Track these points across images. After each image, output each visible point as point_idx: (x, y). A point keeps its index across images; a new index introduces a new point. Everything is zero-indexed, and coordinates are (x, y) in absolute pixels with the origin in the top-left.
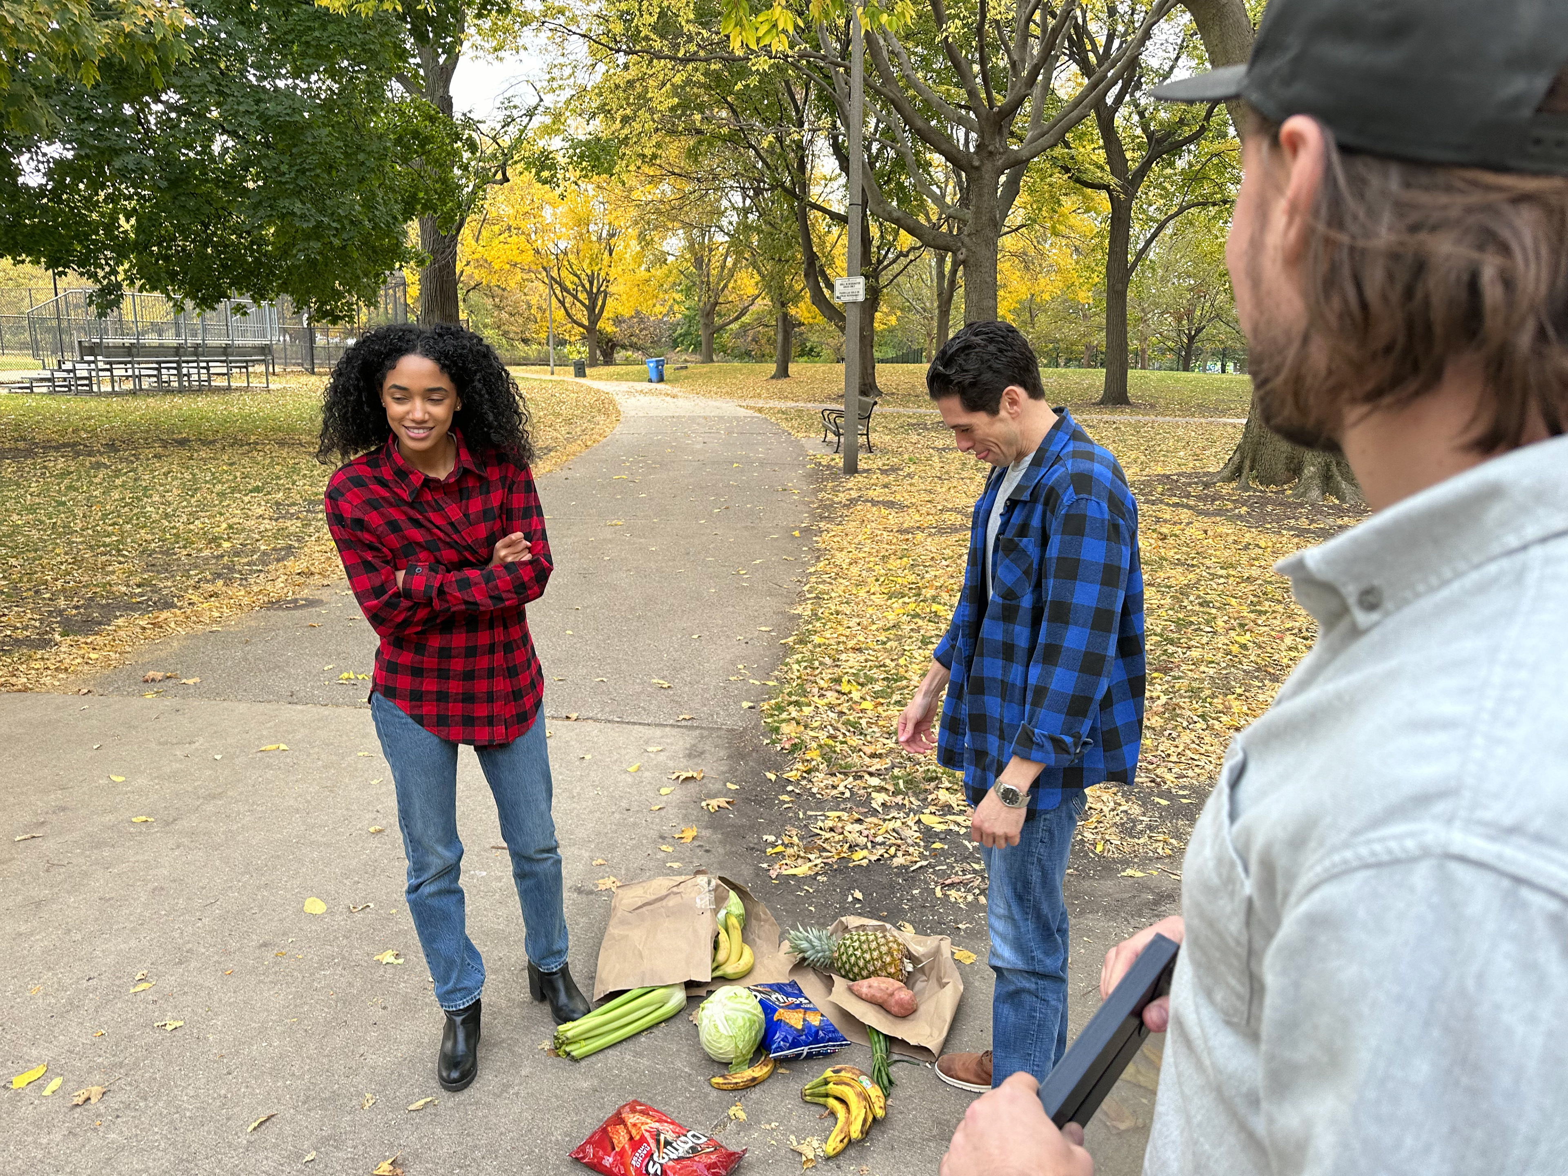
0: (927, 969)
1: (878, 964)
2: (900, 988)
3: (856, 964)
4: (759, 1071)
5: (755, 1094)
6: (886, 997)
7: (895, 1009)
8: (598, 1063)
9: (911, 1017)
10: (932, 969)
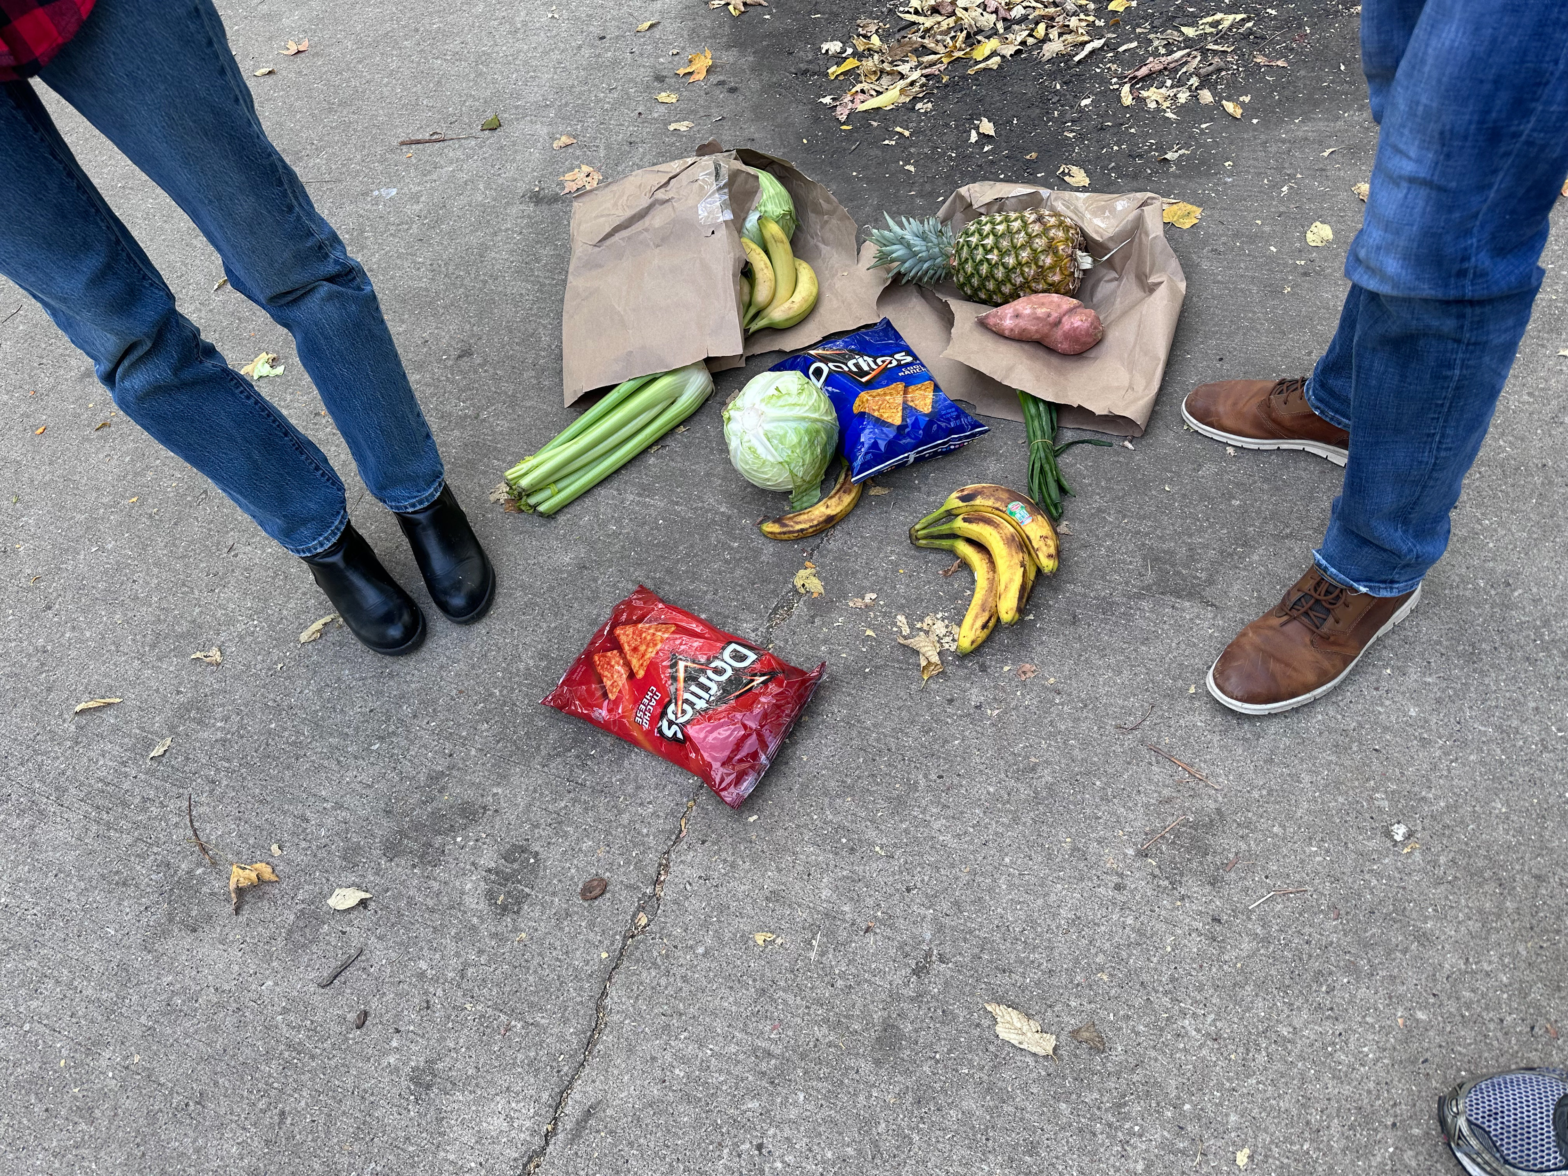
0: (1117, 261)
1: (1030, 271)
2: (1071, 311)
3: (991, 276)
4: (834, 506)
5: (835, 542)
6: (1046, 329)
7: (1064, 346)
8: (584, 514)
9: (1093, 354)
10: (1127, 257)
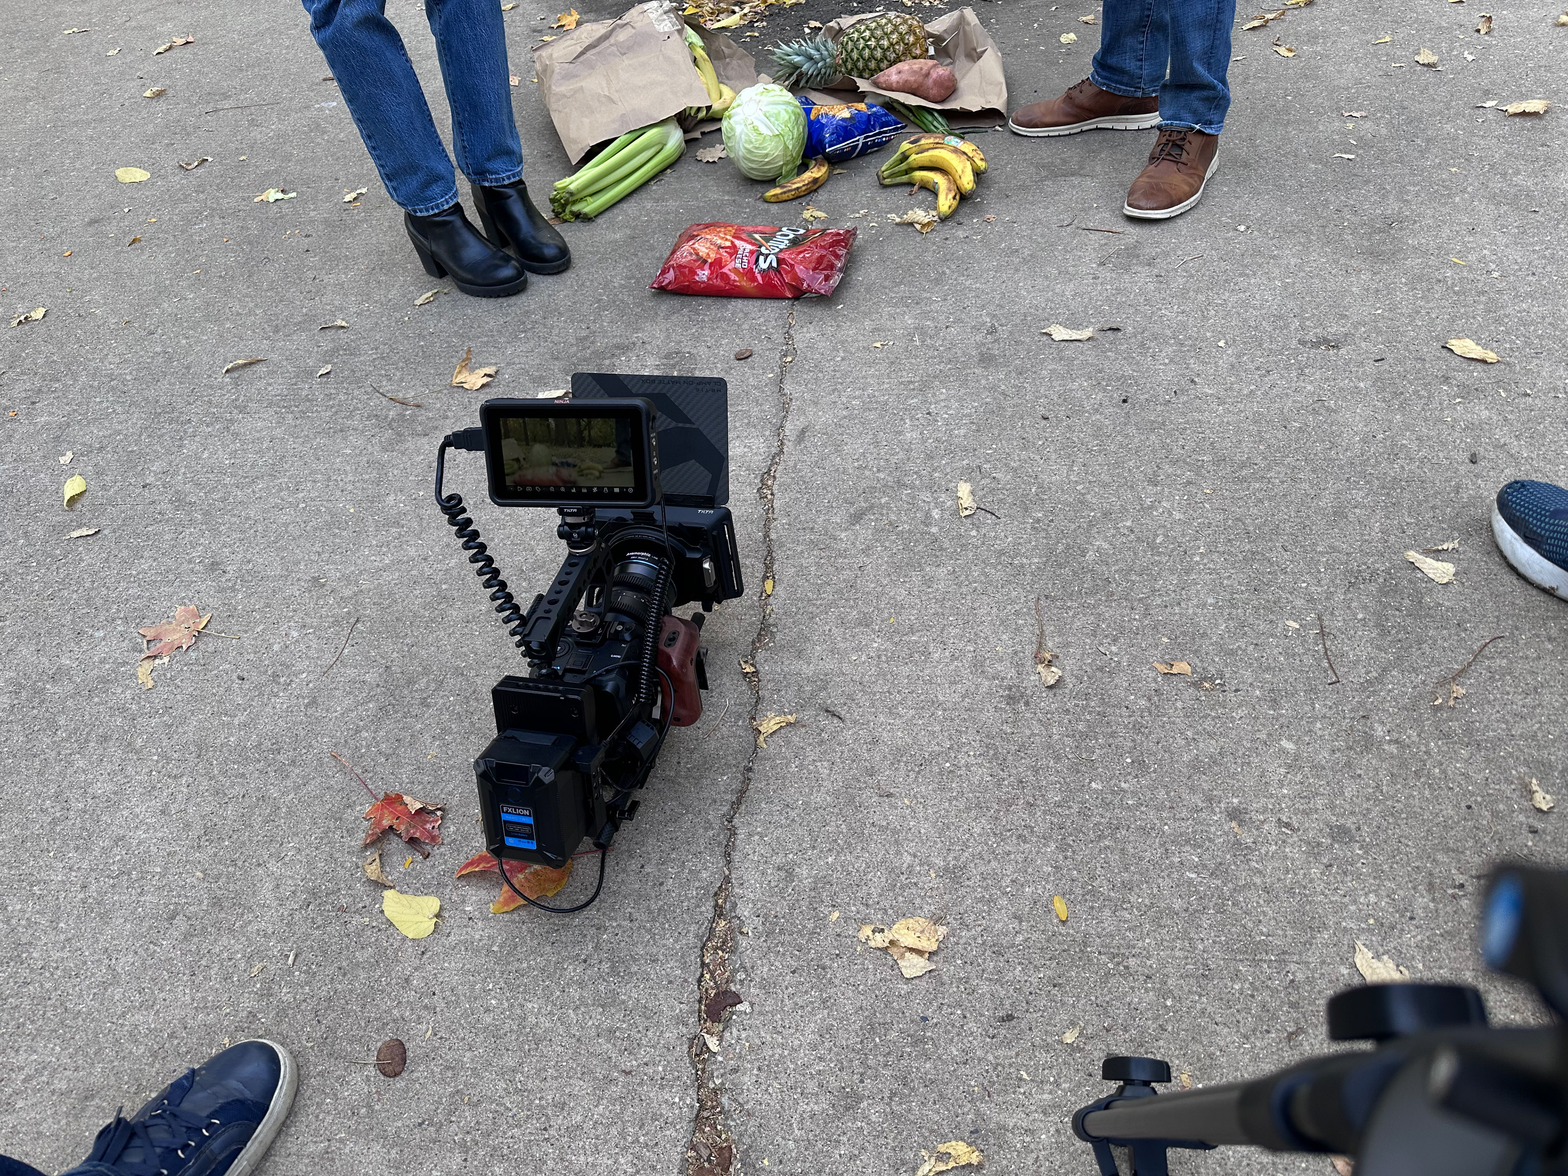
0: (951, 49)
1: (900, 48)
2: (935, 66)
3: (872, 57)
4: (817, 172)
5: (822, 196)
6: (921, 79)
7: (934, 92)
8: (618, 215)
10: (956, 46)
